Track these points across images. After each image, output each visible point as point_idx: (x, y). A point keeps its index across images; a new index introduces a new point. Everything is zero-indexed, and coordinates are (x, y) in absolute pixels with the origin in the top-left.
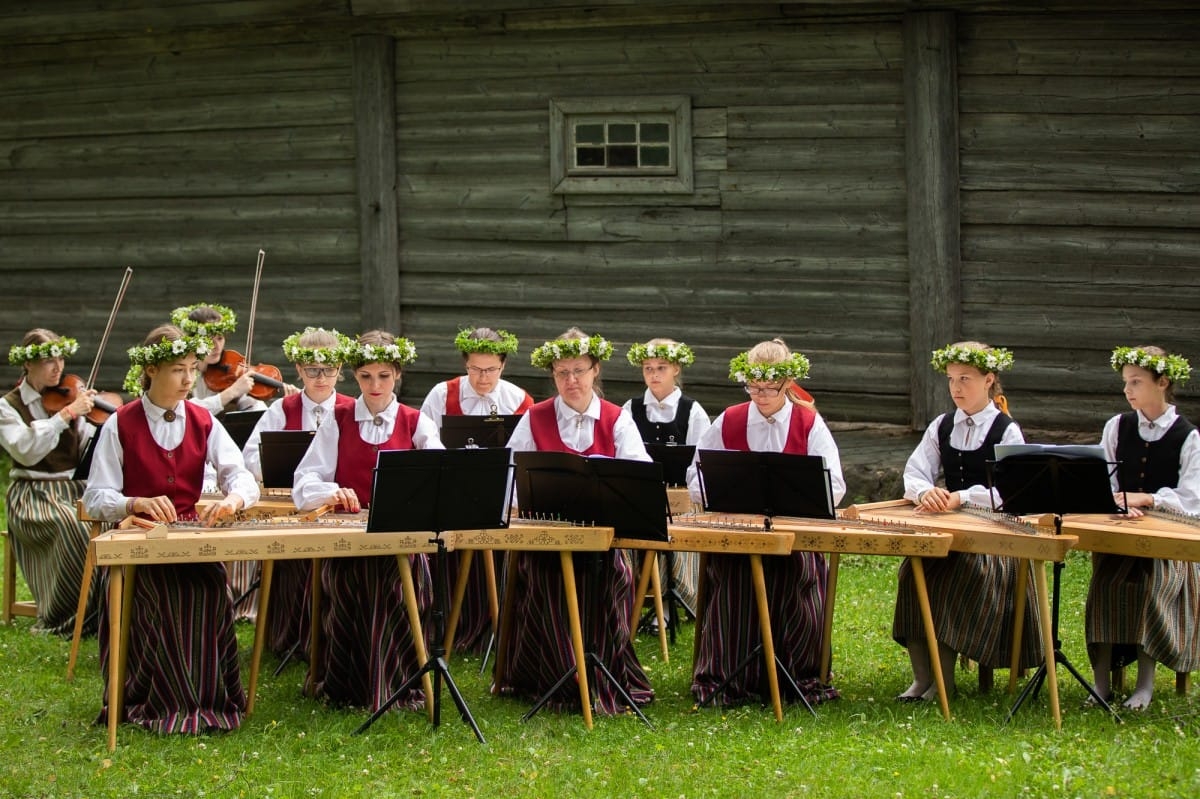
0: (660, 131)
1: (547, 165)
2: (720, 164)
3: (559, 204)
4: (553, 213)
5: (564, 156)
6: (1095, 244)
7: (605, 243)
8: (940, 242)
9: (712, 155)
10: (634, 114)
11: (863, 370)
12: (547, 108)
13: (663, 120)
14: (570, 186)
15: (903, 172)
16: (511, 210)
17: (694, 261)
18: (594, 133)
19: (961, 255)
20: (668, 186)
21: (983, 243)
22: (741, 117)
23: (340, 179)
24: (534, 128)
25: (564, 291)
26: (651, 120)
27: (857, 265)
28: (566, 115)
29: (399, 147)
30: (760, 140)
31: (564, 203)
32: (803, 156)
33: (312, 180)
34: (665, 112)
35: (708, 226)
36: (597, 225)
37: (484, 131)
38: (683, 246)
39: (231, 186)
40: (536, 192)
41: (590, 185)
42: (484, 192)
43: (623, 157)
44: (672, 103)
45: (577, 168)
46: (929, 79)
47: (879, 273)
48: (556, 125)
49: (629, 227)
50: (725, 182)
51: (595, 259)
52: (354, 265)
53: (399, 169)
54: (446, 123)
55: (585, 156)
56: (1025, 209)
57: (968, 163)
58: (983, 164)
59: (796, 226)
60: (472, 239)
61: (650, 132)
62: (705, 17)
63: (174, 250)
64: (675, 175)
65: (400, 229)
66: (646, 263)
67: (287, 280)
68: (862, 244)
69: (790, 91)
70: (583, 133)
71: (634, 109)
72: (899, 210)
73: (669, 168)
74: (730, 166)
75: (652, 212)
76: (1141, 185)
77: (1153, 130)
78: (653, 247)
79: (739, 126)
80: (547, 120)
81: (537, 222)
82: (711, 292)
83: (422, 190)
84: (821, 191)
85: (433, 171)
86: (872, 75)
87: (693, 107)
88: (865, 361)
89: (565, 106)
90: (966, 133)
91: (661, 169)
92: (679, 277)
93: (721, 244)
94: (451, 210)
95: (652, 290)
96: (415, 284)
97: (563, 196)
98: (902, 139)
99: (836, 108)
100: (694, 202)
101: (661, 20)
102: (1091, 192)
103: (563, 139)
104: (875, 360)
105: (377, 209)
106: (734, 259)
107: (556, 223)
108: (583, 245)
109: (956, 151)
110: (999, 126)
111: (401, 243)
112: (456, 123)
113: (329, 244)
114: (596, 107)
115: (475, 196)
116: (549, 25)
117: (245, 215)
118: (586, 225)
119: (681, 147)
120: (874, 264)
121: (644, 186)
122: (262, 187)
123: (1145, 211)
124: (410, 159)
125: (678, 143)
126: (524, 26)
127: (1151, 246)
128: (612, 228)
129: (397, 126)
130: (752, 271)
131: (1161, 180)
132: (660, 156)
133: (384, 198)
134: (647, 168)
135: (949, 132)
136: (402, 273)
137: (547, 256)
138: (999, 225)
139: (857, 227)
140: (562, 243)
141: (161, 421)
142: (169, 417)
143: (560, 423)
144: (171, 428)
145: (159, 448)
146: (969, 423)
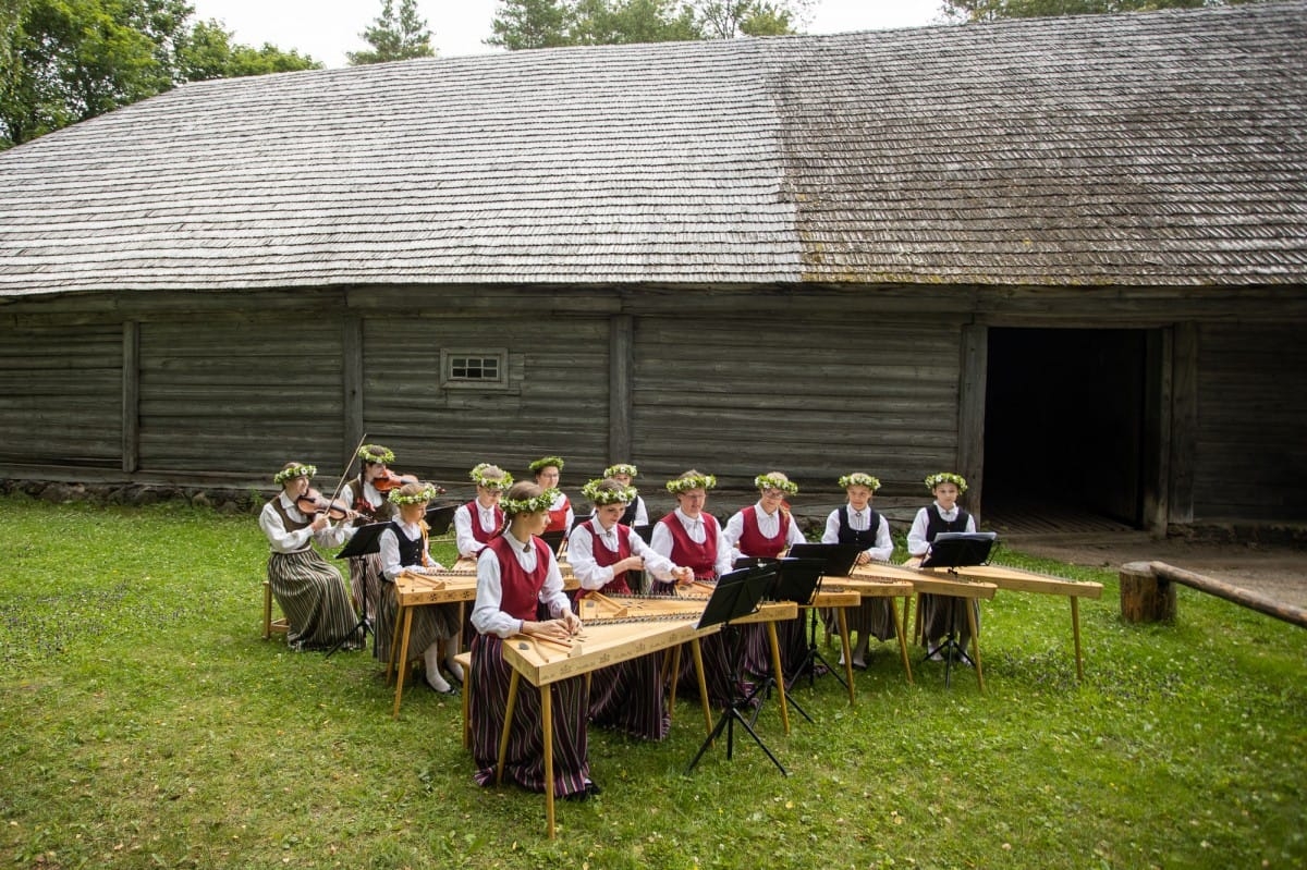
0: (493, 363)
1: (438, 376)
2: (521, 377)
3: (444, 392)
4: (440, 396)
5: (447, 372)
6: (692, 413)
7: (464, 410)
8: (624, 412)
9: (517, 373)
10: (480, 355)
11: (586, 465)
12: (439, 351)
13: (495, 358)
14: (450, 385)
15: (608, 382)
16: (420, 395)
17: (506, 418)
18: (462, 363)
19: (632, 417)
20: (497, 386)
21: (642, 412)
22: (532, 358)
23: (335, 379)
24: (432, 360)
25: (445, 430)
26: (488, 358)
27: (584, 421)
28: (449, 355)
29: (365, 366)
30: (540, 367)
31: (446, 392)
32: (560, 375)
33: (322, 379)
34: (497, 355)
35: (515, 403)
36: (462, 402)
37: (408, 360)
38: (502, 412)
39: (279, 381)
40: (434, 387)
41: (459, 385)
42: (406, 387)
43: (475, 373)
44: (498, 351)
45: (452, 377)
46: (622, 344)
47: (595, 424)
48: (443, 359)
49: (476, 403)
50: (523, 385)
51: (460, 417)
52: (341, 417)
53: (364, 376)
54: (388, 356)
55: (456, 373)
56: (661, 399)
57: (636, 379)
58: (642, 380)
59: (556, 404)
60: (400, 407)
61: (487, 363)
62: (516, 315)
63: (248, 408)
64: (500, 381)
65: (364, 401)
66: (484, 418)
67: (306, 423)
68: (587, 412)
69: (554, 347)
70: (456, 363)
71: (481, 354)
72: (608, 398)
73: (497, 378)
74: (526, 378)
75: (488, 397)
76: (714, 389)
77: (719, 367)
78: (488, 412)
79: (530, 361)
80: (439, 356)
81: (432, 400)
82: (515, 431)
83: (375, 385)
84: (568, 389)
85: (381, 377)
86: (593, 341)
87: (509, 353)
88: (586, 461)
89: (449, 351)
90: (636, 366)
91: (492, 379)
92: (499, 425)
93: (520, 411)
94: (390, 394)
95: (488, 430)
96: (370, 426)
97: (446, 389)
98: (608, 369)
99: (576, 355)
100: (509, 393)
101: (495, 315)
102: (691, 392)
103: (447, 364)
104: (592, 461)
105: (354, 393)
106: (527, 417)
107: (441, 401)
108: (453, 410)
109: (631, 374)
110: (651, 364)
111: (364, 408)
112: (394, 356)
113: (328, 407)
115: (401, 388)
116: (441, 315)
117: (285, 394)
118: (456, 402)
119: (503, 369)
120: (592, 421)
121: (486, 386)
122: (295, 382)
123: (713, 400)
124: (370, 371)
125: (502, 367)
126: (428, 315)
127: (715, 414)
128: (469, 403)
129: (364, 357)
130: (535, 423)
131: (722, 387)
132: (493, 373)
133: (358, 388)
134: (486, 378)
135: (629, 365)
136: (365, 421)
137: (436, 415)
138: (649, 405)
139: (584, 405)
140: (444, 409)
141: (522, 552)
142: (527, 549)
143: (685, 527)
144: (529, 556)
145: (525, 573)
146: (859, 515)
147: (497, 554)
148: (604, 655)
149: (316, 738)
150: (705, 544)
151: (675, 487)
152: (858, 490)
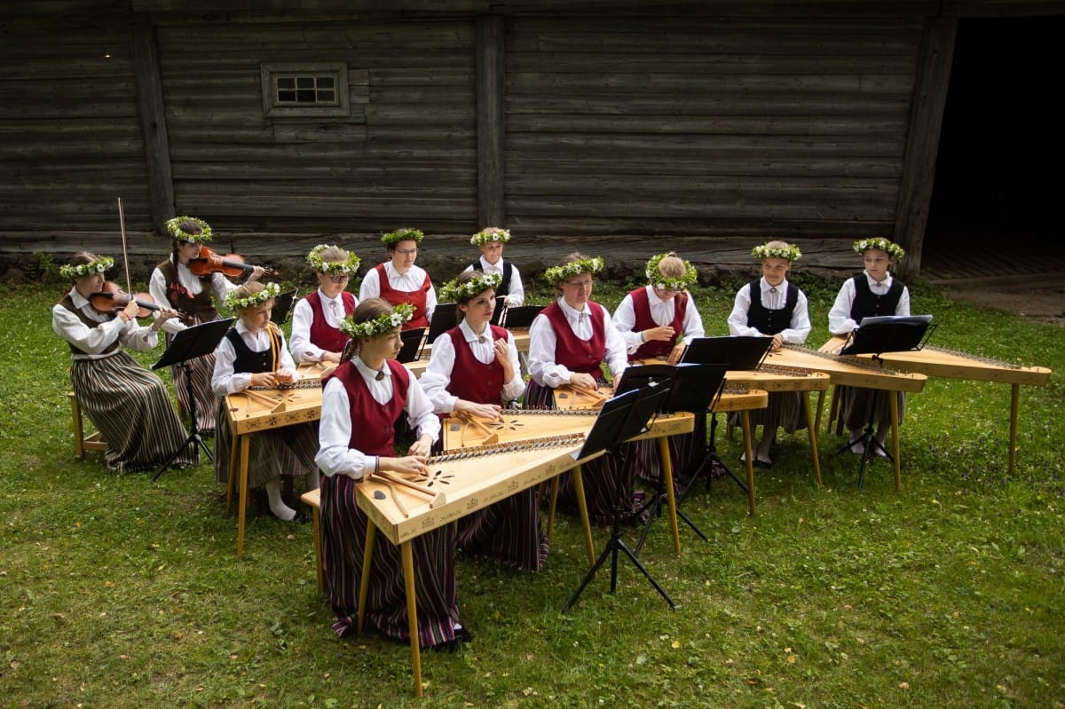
0: (329, 82)
1: (261, 100)
2: (366, 100)
3: (269, 122)
4: (265, 128)
5: (271, 96)
6: (578, 141)
7: (297, 144)
8: (496, 141)
9: (360, 95)
10: (313, 72)
11: (449, 208)
12: (259, 68)
13: (330, 76)
14: (276, 113)
15: (475, 103)
16: (239, 126)
17: (350, 153)
18: (290, 83)
19: (505, 147)
20: (336, 112)
21: (517, 141)
22: (377, 74)
23: (128, 109)
24: (251, 80)
25: (273, 170)
26: (323, 76)
27: (446, 154)
28: (272, 73)
29: (165, 90)
30: (389, 87)
31: (272, 122)
32: (415, 96)
33: (110, 109)
34: (332, 71)
35: (360, 134)
36: (293, 134)
37: (219, 81)
38: (343, 145)
39: (55, 113)
40: (256, 117)
41: (288, 112)
42: (221, 116)
43: (307, 96)
44: (336, 66)
45: (279, 102)
46: (491, 54)
47: (460, 158)
48: (265, 78)
49: (311, 135)
50: (369, 110)
51: (291, 152)
52: (142, 157)
53: (166, 103)
54: (194, 77)
55: (283, 96)
56: (541, 124)
57: (509, 99)
58: (517, 100)
59: (410, 133)
60: (214, 142)
61: (322, 82)
62: (355, 17)
63: (20, 150)
64: (339, 106)
65: (168, 137)
66: (322, 154)
67: (98, 166)
68: (449, 143)
69: (406, 59)
70: (282, 83)
71: (313, 70)
72: (474, 125)
73: (335, 102)
74: (372, 102)
75: (325, 127)
76: (606, 110)
77: (614, 81)
78: (327, 146)
79: (376, 79)
80: (260, 75)
81: (256, 133)
82: (361, 169)
83: (181, 115)
84: (426, 114)
85: (187, 104)
86: (454, 51)
87: (349, 69)
88: (451, 204)
89: (271, 67)
90: (509, 83)
91: (330, 103)
92: (342, 162)
93: (366, 143)
94: (200, 126)
95: (327, 169)
96: (181, 168)
97: (271, 118)
98: (475, 87)
99: (434, 69)
100: (350, 121)
101: (328, 18)
102: (578, 114)
103: (270, 86)
104: (456, 203)
105: (155, 126)
106: (375, 151)
107: (267, 133)
108: (283, 145)
109: (503, 91)
110: (528, 79)
111: (170, 145)
112: (200, 76)
113: (124, 145)
114: (312, 67)
115: (215, 118)
116: (258, 20)
117: (66, 129)
118: (286, 134)
119: (342, 91)
120: (456, 153)
121: (321, 112)
122: (76, 113)
123: (607, 124)
124: (172, 98)
125: (340, 88)
126: (241, 20)
127: (609, 142)
128: (301, 136)
129: (162, 78)
130: (385, 158)
131: (617, 108)
132: (330, 96)
133: (159, 120)
134: (321, 102)
135: (500, 82)
136: (171, 162)
137: (262, 151)
138: (526, 132)
139: (445, 134)
140: (271, 144)
141: (374, 381)
142: (380, 376)
143: (569, 320)
144: (383, 385)
145: (379, 405)
146: (773, 291)
147: (346, 385)
148: (472, 500)
149: (151, 588)
150: (591, 341)
151: (557, 275)
152: (774, 264)
